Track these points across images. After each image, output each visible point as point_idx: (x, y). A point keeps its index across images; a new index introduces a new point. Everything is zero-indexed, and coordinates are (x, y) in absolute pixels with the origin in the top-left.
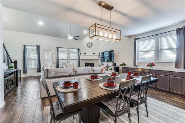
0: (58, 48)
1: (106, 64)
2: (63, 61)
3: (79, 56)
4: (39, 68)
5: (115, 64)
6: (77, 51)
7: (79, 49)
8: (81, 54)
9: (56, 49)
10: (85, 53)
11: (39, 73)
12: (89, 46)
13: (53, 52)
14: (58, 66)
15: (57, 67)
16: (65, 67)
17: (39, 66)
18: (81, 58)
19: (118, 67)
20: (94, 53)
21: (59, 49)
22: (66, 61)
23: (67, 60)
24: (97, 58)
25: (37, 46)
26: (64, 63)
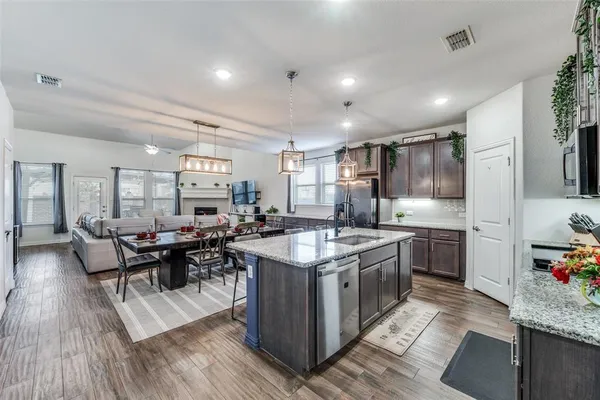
0: (117, 169)
1: (241, 209)
2: (131, 203)
3: (178, 191)
4: (60, 223)
5: (257, 210)
6: (173, 176)
7: (178, 174)
8: (182, 184)
9: (113, 172)
10: (194, 184)
11: (61, 235)
13: (102, 180)
14: (116, 214)
15: (114, 217)
16: (136, 217)
17: (59, 217)
18: (182, 196)
19: (264, 216)
20: (217, 185)
21: (121, 172)
22: (141, 204)
23: (144, 199)
24: (225, 196)
25: (55, 165)
26: (135, 209)
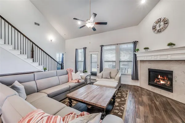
0: (102, 46)
8: (138, 50)
9: (100, 48)
10: (146, 48)
12: (158, 28)
13: (98, 53)
14: (101, 69)
21: (104, 48)
23: (115, 62)
25: (84, 48)
